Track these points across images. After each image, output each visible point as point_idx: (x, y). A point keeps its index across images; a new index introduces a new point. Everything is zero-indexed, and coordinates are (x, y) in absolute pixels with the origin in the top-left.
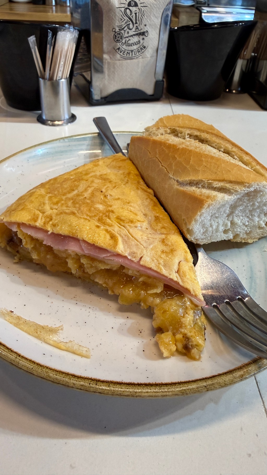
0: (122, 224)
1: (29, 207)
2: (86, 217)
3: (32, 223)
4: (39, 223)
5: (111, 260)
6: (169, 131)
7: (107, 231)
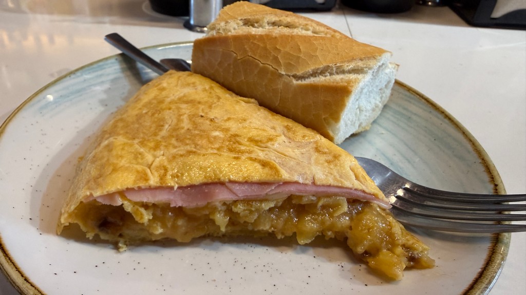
0: (263, 145)
1: (121, 164)
2: (212, 152)
3: (142, 184)
4: (154, 181)
5: (279, 192)
6: (241, 23)
7: (251, 159)
